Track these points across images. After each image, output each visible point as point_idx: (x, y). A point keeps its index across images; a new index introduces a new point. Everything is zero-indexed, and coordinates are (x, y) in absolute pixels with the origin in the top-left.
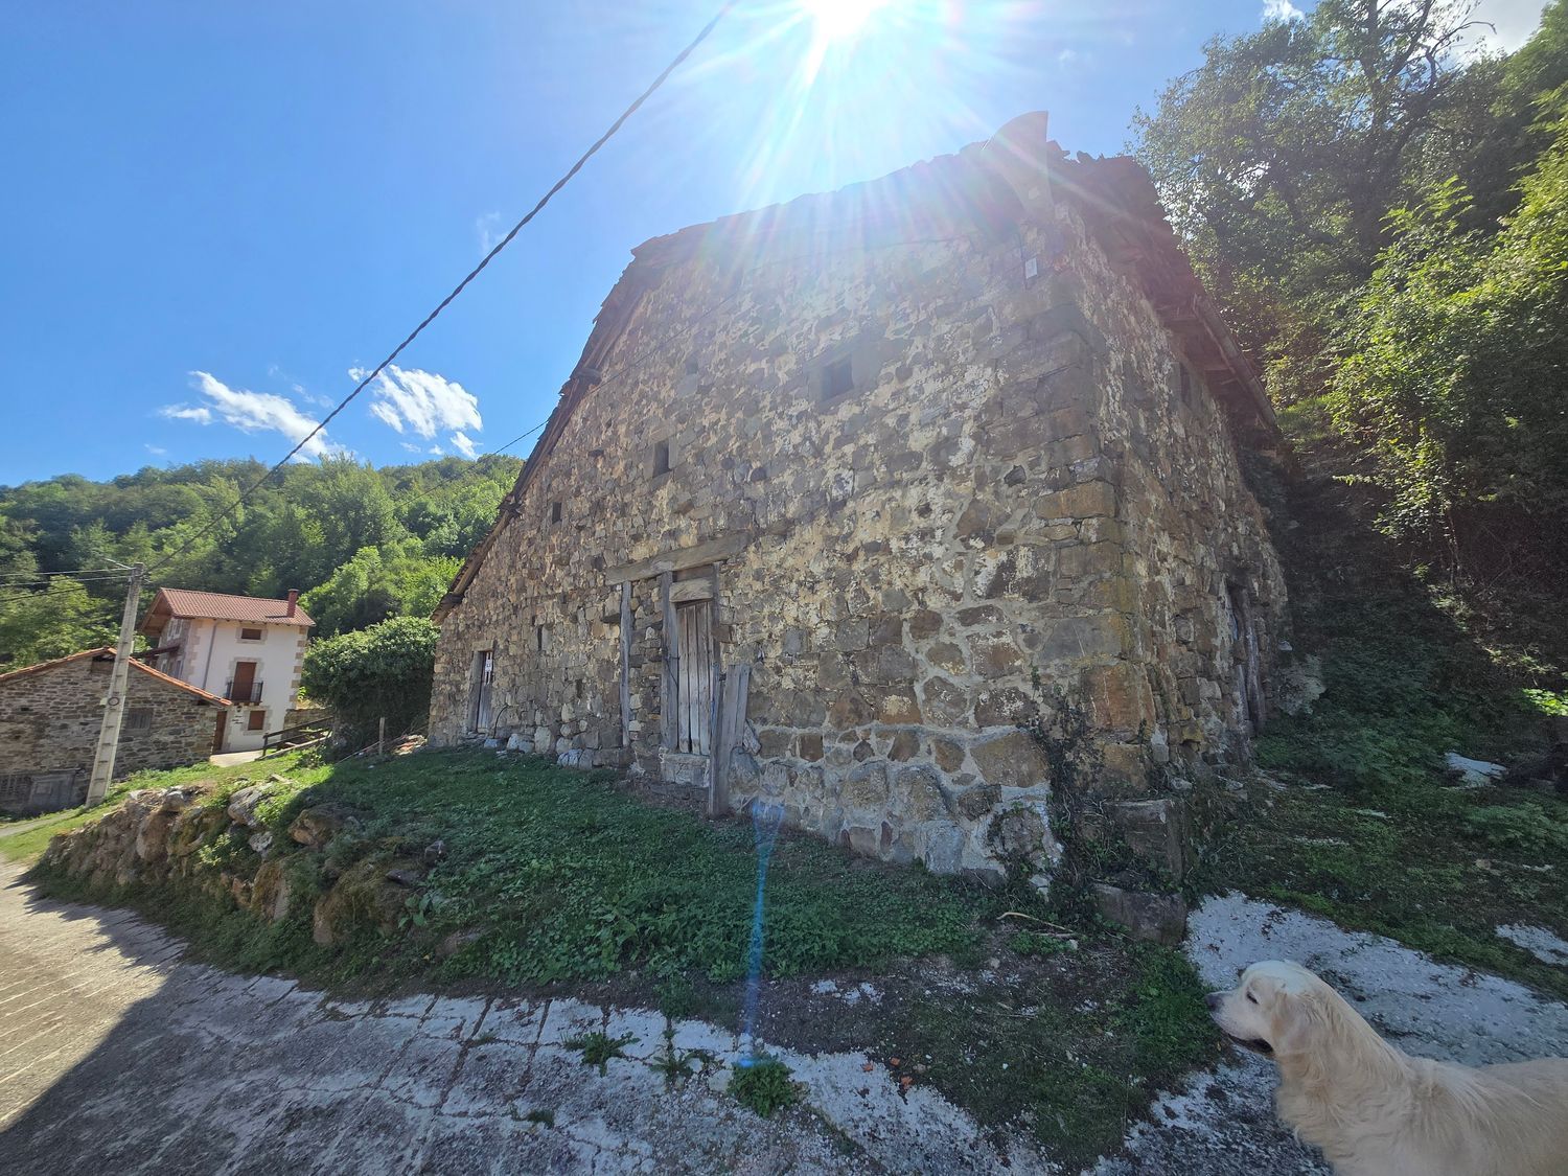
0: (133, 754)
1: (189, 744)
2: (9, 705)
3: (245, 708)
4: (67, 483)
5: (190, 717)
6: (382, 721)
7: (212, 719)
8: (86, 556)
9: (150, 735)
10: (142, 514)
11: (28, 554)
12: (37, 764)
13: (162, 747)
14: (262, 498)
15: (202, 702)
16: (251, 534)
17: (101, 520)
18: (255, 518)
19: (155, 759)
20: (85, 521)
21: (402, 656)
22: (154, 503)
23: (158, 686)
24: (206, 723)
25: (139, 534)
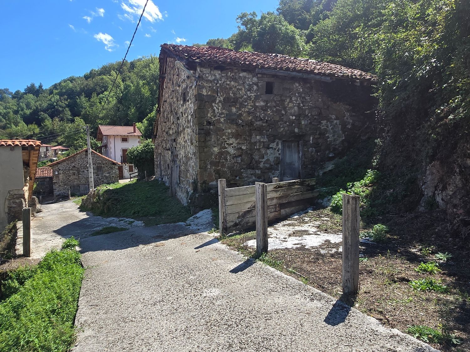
0: (100, 179)
1: (113, 177)
2: (71, 165)
3: (127, 165)
4: (72, 80)
5: (112, 168)
6: (145, 172)
7: (117, 169)
8: (82, 108)
9: (103, 174)
10: (94, 90)
11: (67, 109)
12: (80, 182)
13: (107, 177)
14: (128, 77)
15: (114, 164)
16: (126, 94)
17: (83, 94)
18: (127, 87)
19: (105, 181)
20: (79, 94)
21: (149, 152)
22: (97, 84)
23: (102, 159)
24: (116, 171)
25: (95, 98)
